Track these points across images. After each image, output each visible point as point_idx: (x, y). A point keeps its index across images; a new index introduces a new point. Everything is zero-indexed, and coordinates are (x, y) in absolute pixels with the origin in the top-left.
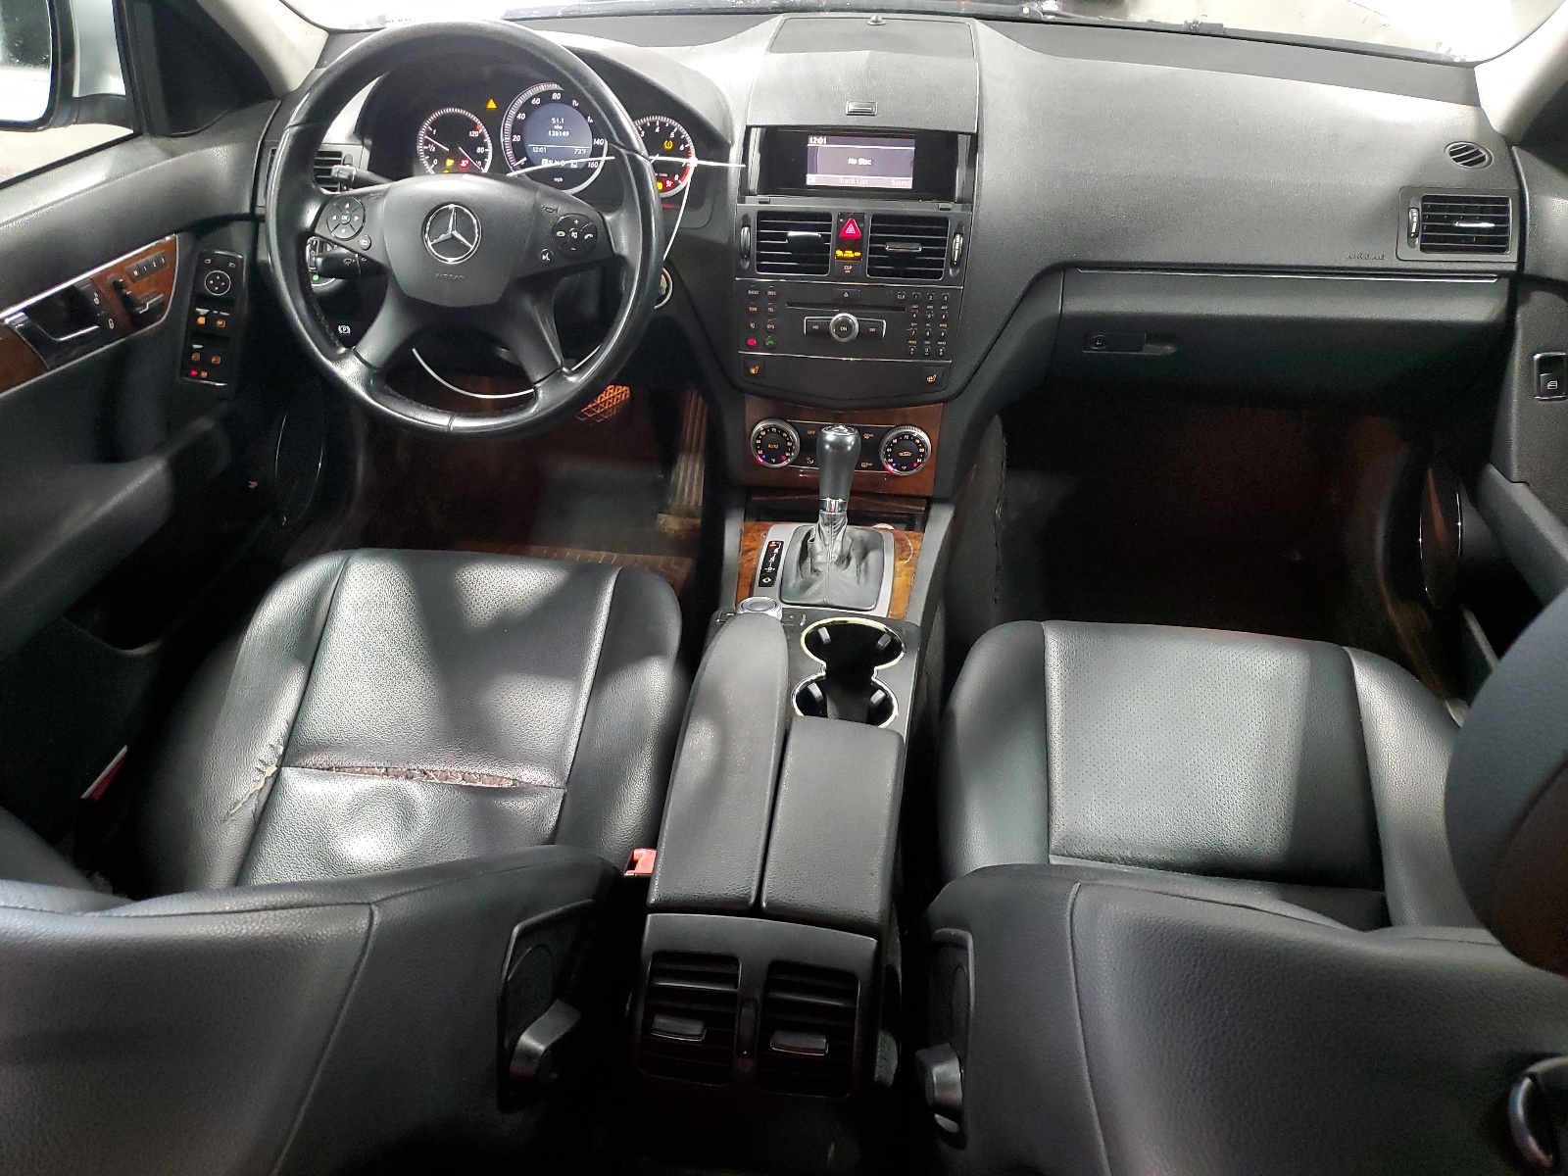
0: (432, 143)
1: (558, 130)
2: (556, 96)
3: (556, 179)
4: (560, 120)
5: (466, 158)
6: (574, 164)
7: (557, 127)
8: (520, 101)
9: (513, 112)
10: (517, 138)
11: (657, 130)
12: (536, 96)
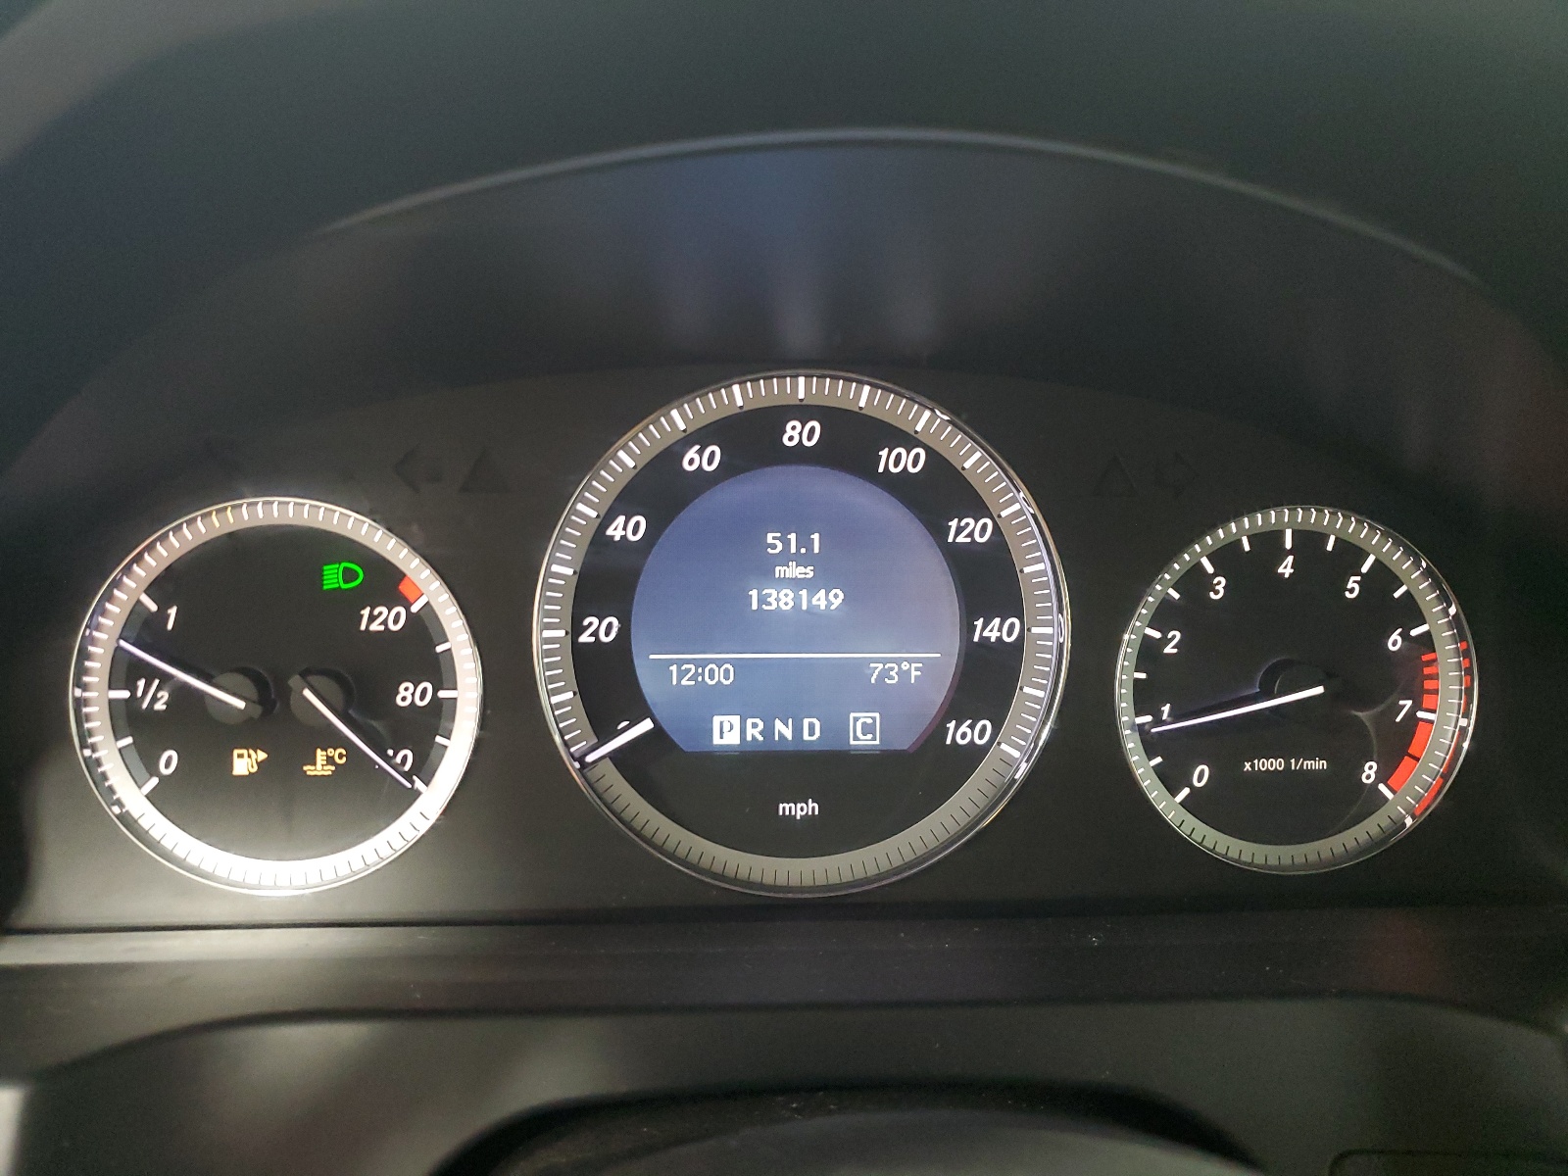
0: (151, 673)
1: (796, 584)
2: (794, 434)
3: (785, 808)
4: (804, 541)
5: (335, 739)
6: (864, 731)
7: (794, 571)
8: (626, 459)
9: (586, 510)
10: (601, 629)
11: (1286, 569)
12: (700, 437)
